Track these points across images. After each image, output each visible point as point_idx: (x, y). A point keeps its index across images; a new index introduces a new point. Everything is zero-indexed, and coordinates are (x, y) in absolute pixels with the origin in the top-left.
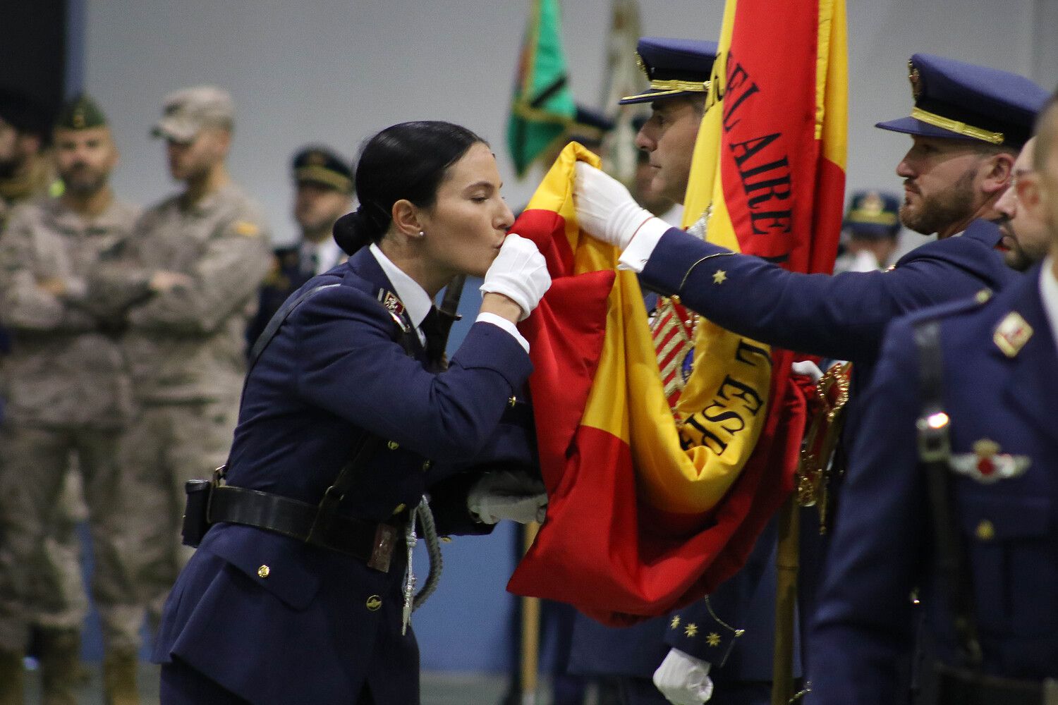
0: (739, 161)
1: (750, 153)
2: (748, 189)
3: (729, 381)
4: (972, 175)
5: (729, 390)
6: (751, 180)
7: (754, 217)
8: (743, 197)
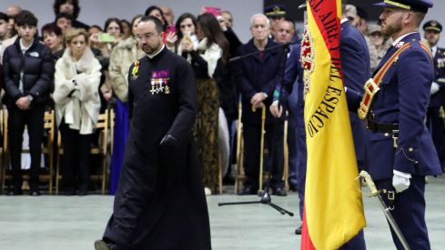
0: (323, 21)
1: (325, 18)
2: (326, 29)
3: (329, 87)
4: (401, 18)
5: (330, 90)
6: (327, 26)
7: (329, 37)
8: (325, 32)
